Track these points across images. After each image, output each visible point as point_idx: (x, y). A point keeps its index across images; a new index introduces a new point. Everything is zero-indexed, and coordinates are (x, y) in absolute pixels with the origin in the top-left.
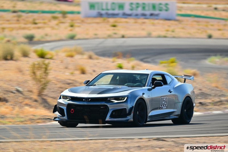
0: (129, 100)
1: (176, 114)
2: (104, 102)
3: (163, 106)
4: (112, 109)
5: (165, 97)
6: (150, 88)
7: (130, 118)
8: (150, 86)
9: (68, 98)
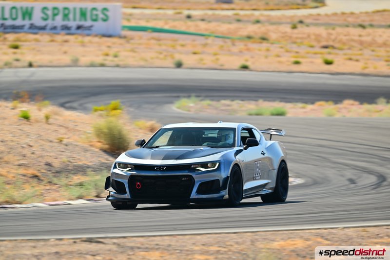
0: (222, 167)
1: (271, 187)
2: (187, 171)
3: (256, 175)
4: (200, 181)
5: (259, 162)
6: (242, 148)
7: (225, 193)
8: (240, 146)
9: (129, 166)
